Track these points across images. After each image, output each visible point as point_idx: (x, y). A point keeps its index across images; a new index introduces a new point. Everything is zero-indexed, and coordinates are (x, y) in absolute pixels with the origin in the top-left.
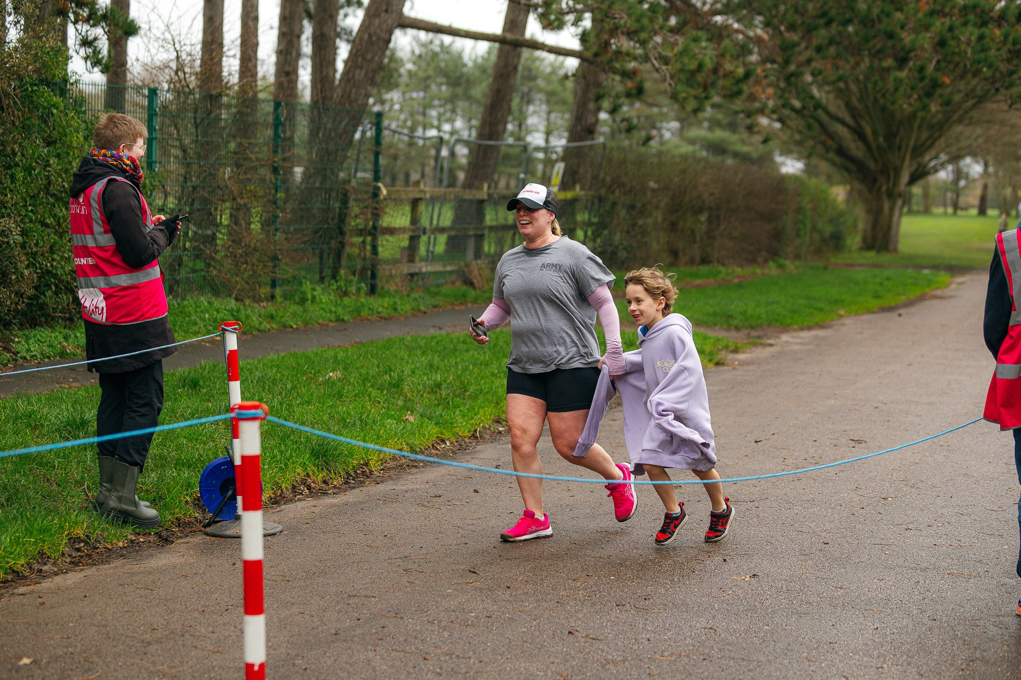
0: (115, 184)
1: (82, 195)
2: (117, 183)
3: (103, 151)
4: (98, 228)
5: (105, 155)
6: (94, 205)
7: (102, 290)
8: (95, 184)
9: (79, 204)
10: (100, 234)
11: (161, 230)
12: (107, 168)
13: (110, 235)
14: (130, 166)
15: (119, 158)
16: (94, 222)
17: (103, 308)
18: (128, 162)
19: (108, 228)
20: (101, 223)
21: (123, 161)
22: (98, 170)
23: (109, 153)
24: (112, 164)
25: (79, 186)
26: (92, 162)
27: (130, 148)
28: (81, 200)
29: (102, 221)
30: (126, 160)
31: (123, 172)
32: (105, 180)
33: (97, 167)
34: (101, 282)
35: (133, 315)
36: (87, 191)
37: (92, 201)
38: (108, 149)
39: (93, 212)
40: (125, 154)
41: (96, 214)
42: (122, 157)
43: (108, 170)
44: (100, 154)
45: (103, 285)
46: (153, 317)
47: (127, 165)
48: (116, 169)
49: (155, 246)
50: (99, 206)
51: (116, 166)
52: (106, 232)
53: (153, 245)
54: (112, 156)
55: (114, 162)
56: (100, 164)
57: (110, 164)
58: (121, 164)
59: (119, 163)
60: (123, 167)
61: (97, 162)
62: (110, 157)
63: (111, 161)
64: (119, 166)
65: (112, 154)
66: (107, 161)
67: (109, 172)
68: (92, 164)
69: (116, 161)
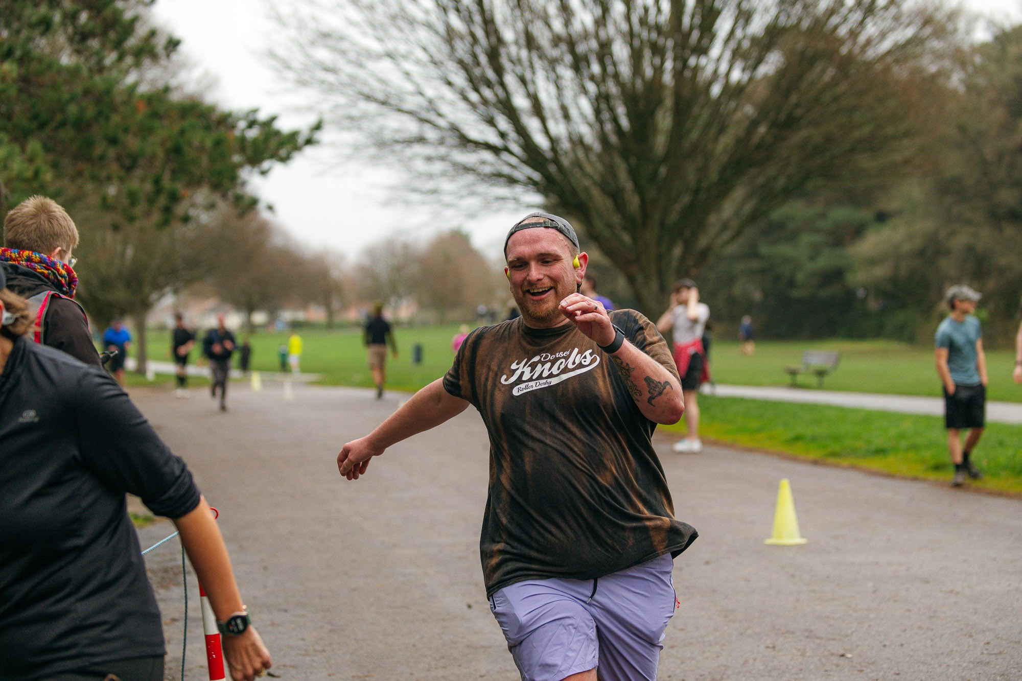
0: (60, 302)
2: (62, 300)
3: (26, 253)
5: (29, 259)
12: (36, 280)
15: (50, 266)
18: (64, 272)
21: (58, 270)
22: (25, 282)
23: (36, 256)
24: (42, 273)
26: (10, 270)
30: (61, 269)
33: (20, 277)
38: (33, 251)
40: (57, 259)
42: (55, 264)
43: (39, 282)
44: (21, 257)
47: (62, 276)
48: (48, 281)
51: (47, 277)
54: (41, 262)
55: (46, 272)
56: (25, 274)
57: (39, 272)
58: (54, 274)
59: (52, 272)
60: (58, 279)
61: (20, 271)
62: (36, 263)
63: (39, 269)
64: (52, 277)
65: (41, 258)
66: (35, 269)
67: (42, 284)
68: (11, 273)
69: (48, 269)
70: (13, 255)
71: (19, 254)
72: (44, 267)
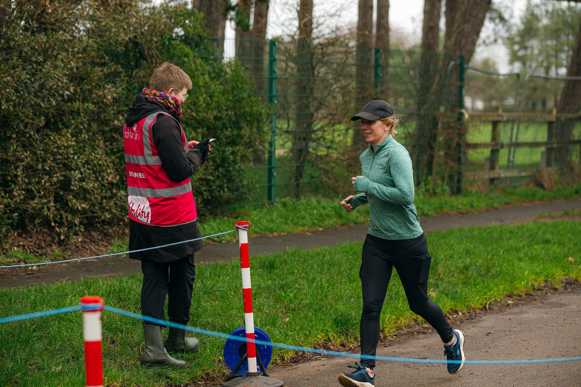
0: (163, 117)
1: (136, 125)
3: (154, 91)
4: (147, 151)
5: (155, 95)
6: (146, 133)
7: (148, 199)
8: (146, 117)
9: (132, 131)
10: (149, 155)
11: (196, 152)
12: (155, 105)
13: (157, 157)
14: (173, 105)
15: (166, 98)
16: (145, 147)
17: (148, 213)
18: (172, 102)
19: (156, 152)
20: (150, 147)
21: (169, 101)
22: (149, 106)
23: (158, 93)
24: (160, 102)
25: (133, 118)
26: (144, 100)
28: (135, 129)
29: (151, 146)
30: (170, 100)
31: (168, 109)
32: (155, 115)
33: (148, 104)
34: (148, 192)
35: (172, 219)
36: (140, 122)
37: (144, 130)
38: (157, 90)
39: (144, 139)
40: (171, 95)
41: (147, 141)
42: (168, 97)
43: (156, 106)
44: (151, 94)
45: (150, 196)
46: (187, 221)
47: (171, 104)
48: (162, 106)
49: (192, 165)
50: (150, 134)
51: (163, 104)
52: (154, 154)
53: (190, 165)
54: (160, 96)
55: (162, 101)
56: (151, 102)
58: (166, 102)
60: (168, 105)
61: (149, 100)
62: (157, 97)
63: (159, 100)
64: (165, 104)
65: (160, 94)
66: (156, 100)
67: (157, 108)
69: (163, 100)
70: (148, 92)
71: (150, 92)
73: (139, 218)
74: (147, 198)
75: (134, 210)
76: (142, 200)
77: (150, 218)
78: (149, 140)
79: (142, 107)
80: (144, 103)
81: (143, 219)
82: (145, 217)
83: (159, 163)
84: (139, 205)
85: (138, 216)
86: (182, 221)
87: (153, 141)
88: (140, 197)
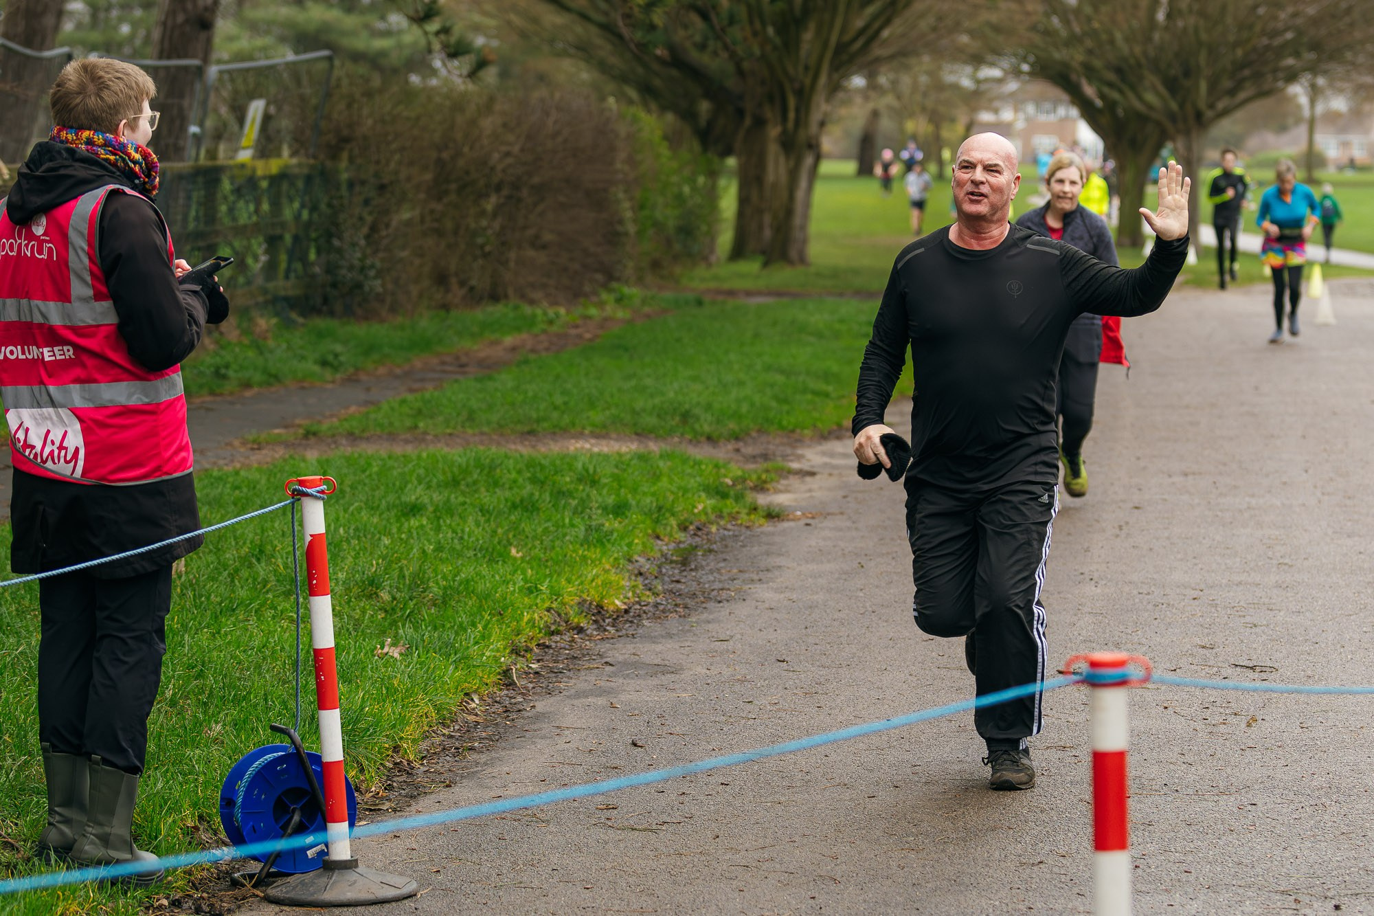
0: (124, 199)
1: (44, 221)
3: (86, 134)
4: (80, 288)
5: (90, 142)
6: (78, 241)
7: (77, 413)
8: (76, 197)
9: (31, 236)
10: (84, 300)
11: (195, 292)
12: (96, 171)
13: (107, 305)
14: (140, 165)
15: (120, 149)
16: (72, 277)
17: (77, 450)
18: (137, 156)
19: (103, 289)
20: (89, 279)
21: (129, 155)
22: (81, 171)
23: (99, 138)
24: (107, 160)
25: (37, 200)
26: (65, 154)
27: (133, 125)
28: (39, 231)
29: (92, 274)
30: (133, 153)
31: (129, 176)
32: (101, 192)
33: (77, 164)
34: (77, 395)
35: (140, 465)
36: (59, 213)
37: (72, 234)
38: (95, 131)
39: (72, 256)
40: (126, 137)
41: (79, 260)
42: (125, 146)
43: (99, 172)
44: (80, 139)
45: (79, 403)
46: (175, 472)
47: (135, 162)
48: (114, 170)
49: (195, 327)
50: (90, 244)
51: (114, 164)
52: (98, 297)
53: (190, 325)
54: (106, 144)
55: (112, 158)
56: (84, 160)
57: (103, 159)
58: (124, 160)
59: (121, 157)
60: (129, 166)
61: (77, 156)
62: (100, 147)
63: (103, 154)
64: (120, 164)
65: (105, 140)
66: (97, 154)
67: (104, 175)
68: (66, 159)
69: (115, 154)
70: (70, 137)
71: (77, 135)
72: (110, 151)
73: (49, 465)
74: (71, 410)
75: (33, 447)
76: (55, 418)
77: (81, 463)
78: (86, 261)
79: (62, 172)
80: (66, 163)
81: (62, 469)
82: (67, 462)
83: (112, 319)
84: (48, 432)
85: (45, 462)
86: (165, 470)
87: (98, 261)
88: (51, 410)
